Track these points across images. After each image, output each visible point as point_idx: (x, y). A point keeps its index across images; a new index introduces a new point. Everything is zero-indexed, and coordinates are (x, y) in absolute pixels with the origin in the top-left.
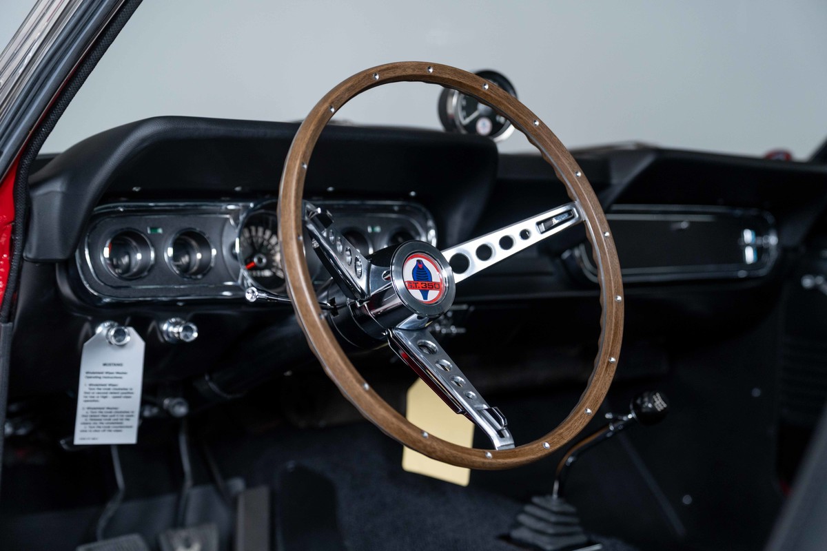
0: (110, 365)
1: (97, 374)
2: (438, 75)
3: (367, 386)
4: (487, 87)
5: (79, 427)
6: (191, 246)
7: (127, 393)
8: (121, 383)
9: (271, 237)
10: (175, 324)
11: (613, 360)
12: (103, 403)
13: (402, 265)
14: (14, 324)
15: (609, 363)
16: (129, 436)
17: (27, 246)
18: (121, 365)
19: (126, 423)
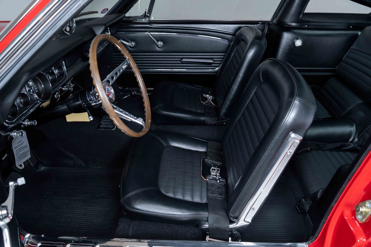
0: (19, 142)
1: (17, 147)
2: (103, 38)
4: (110, 37)
5: (16, 162)
7: (26, 146)
8: (23, 145)
10: (27, 121)
12: (21, 153)
16: (29, 156)
18: (22, 141)
19: (27, 154)
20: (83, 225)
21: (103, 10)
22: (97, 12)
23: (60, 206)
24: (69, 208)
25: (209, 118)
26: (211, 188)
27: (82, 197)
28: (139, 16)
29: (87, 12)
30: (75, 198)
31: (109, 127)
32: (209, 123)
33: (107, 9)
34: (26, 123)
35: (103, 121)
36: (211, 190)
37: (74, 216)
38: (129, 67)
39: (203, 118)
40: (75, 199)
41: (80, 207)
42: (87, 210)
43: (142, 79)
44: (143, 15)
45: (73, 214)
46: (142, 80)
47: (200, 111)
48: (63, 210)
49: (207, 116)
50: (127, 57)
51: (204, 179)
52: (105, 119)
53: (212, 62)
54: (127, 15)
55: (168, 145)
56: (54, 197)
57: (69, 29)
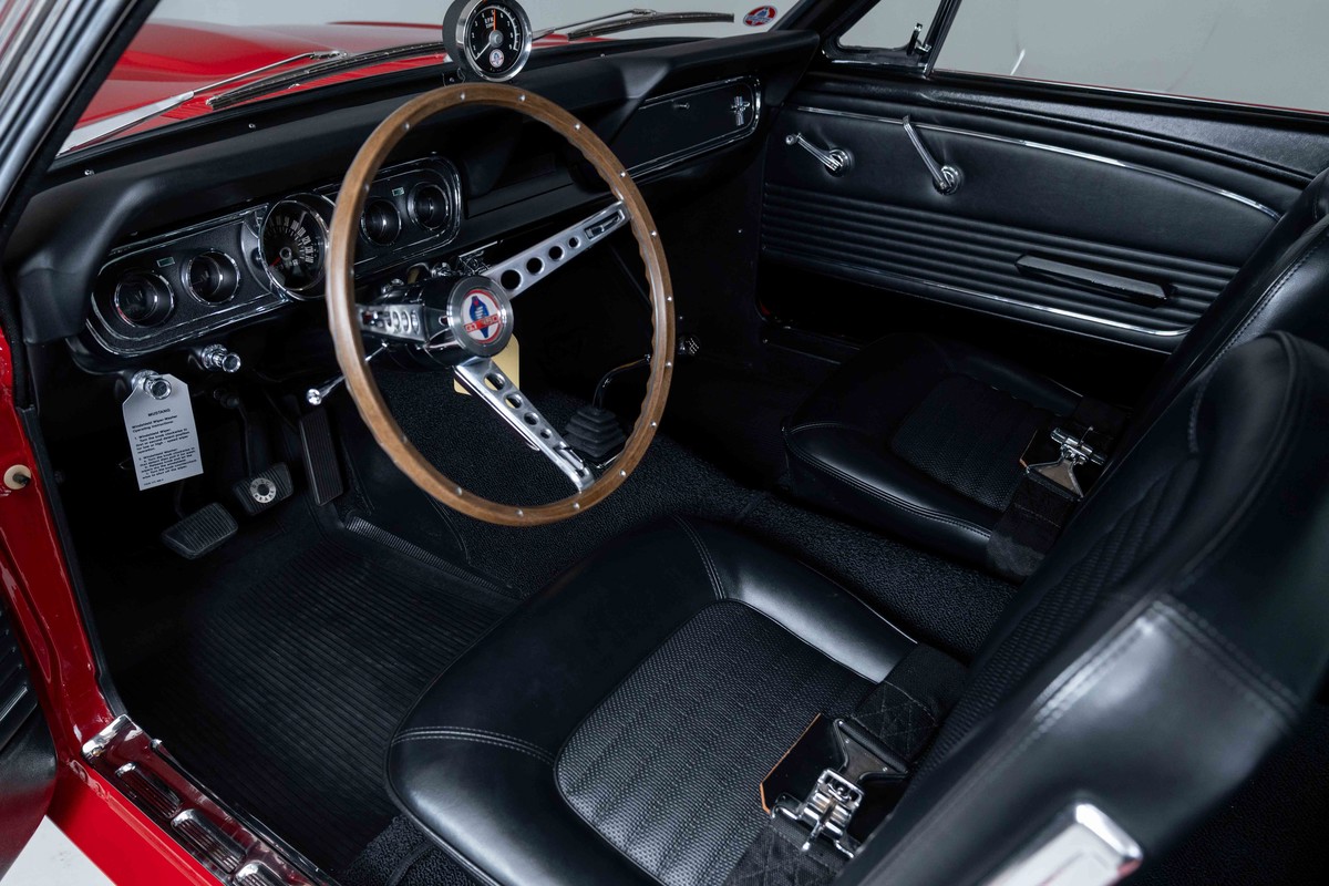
0: (156, 413)
1: (145, 426)
2: (471, 99)
3: (460, 491)
4: (523, 98)
5: (139, 476)
6: (214, 267)
7: (183, 434)
8: (173, 427)
9: (291, 224)
10: (215, 353)
11: (669, 364)
12: (158, 449)
13: (458, 304)
14: (36, 406)
15: (666, 368)
16: (195, 468)
17: (24, 330)
18: (169, 410)
19: (188, 459)
20: (329, 763)
21: (753, 13)
22: (729, 18)
23: (315, 666)
24: (332, 686)
25: (1008, 540)
26: (760, 862)
27: (390, 666)
28: (890, 50)
29: (681, 14)
30: (370, 661)
31: (589, 451)
32: (1003, 566)
33: (772, 13)
34: (212, 357)
35: (575, 425)
36: (756, 867)
37: (326, 720)
38: (624, 238)
39: (979, 535)
40: (370, 665)
41: (363, 699)
42: (374, 721)
43: (666, 297)
44: (903, 49)
45: (330, 712)
46: (667, 302)
47: (987, 500)
48: (314, 683)
49: (1003, 533)
50: (622, 198)
51: (764, 807)
52: (585, 419)
53: (1160, 294)
54: (847, 40)
55: (733, 596)
56: (324, 631)
57: (501, 62)
